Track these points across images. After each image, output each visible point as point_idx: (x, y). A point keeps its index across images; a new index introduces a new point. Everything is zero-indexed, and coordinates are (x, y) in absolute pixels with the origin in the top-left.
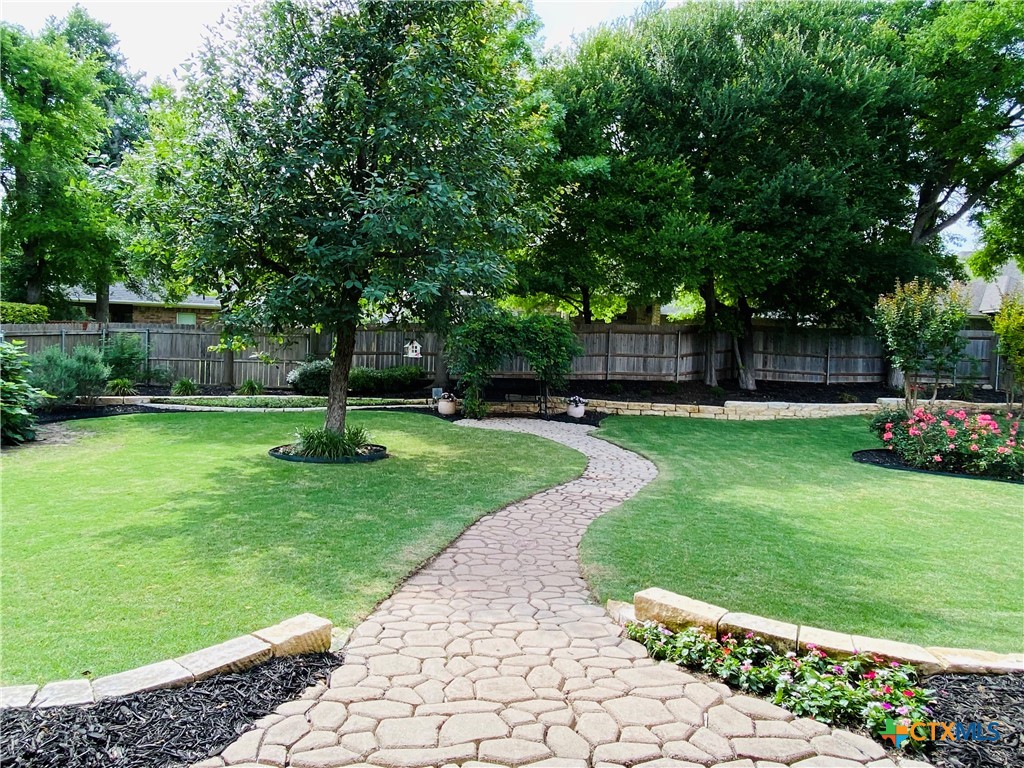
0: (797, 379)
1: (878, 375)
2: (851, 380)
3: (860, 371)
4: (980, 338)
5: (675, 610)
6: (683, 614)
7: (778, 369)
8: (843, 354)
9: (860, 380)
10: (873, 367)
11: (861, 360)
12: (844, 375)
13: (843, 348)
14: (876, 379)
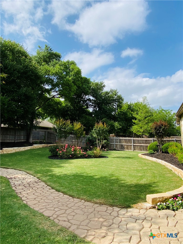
0: (8, 141)
1: (26, 139)
2: (20, 141)
3: (22, 139)
4: (43, 131)
5: (162, 197)
6: (165, 197)
7: (3, 139)
8: (19, 134)
9: (22, 141)
10: (25, 138)
11: (22, 136)
12: (19, 140)
13: (19, 133)
14: (25, 140)
